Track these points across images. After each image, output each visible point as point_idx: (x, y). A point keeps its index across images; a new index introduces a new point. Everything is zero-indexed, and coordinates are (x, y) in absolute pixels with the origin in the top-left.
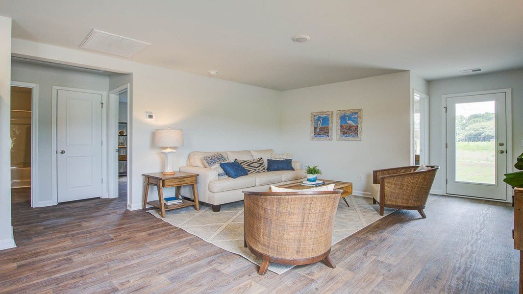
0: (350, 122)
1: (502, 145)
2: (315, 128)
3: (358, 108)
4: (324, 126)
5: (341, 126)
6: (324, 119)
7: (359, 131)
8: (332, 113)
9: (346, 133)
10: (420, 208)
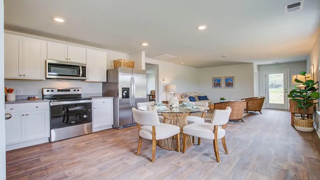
0: (229, 81)
1: (286, 89)
2: (214, 84)
3: (233, 76)
4: (218, 83)
5: (226, 83)
6: (218, 80)
7: (233, 85)
8: (222, 77)
9: (228, 86)
10: (260, 111)
